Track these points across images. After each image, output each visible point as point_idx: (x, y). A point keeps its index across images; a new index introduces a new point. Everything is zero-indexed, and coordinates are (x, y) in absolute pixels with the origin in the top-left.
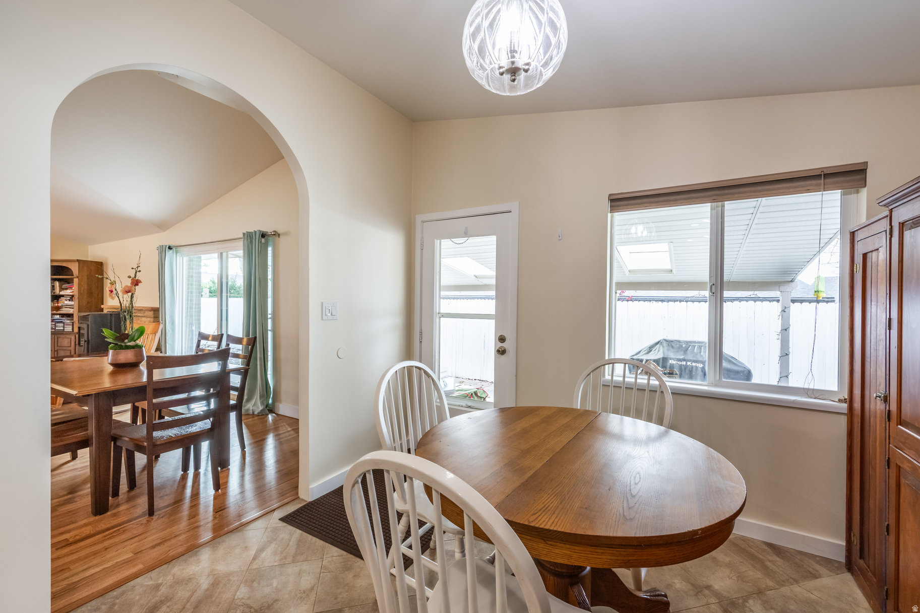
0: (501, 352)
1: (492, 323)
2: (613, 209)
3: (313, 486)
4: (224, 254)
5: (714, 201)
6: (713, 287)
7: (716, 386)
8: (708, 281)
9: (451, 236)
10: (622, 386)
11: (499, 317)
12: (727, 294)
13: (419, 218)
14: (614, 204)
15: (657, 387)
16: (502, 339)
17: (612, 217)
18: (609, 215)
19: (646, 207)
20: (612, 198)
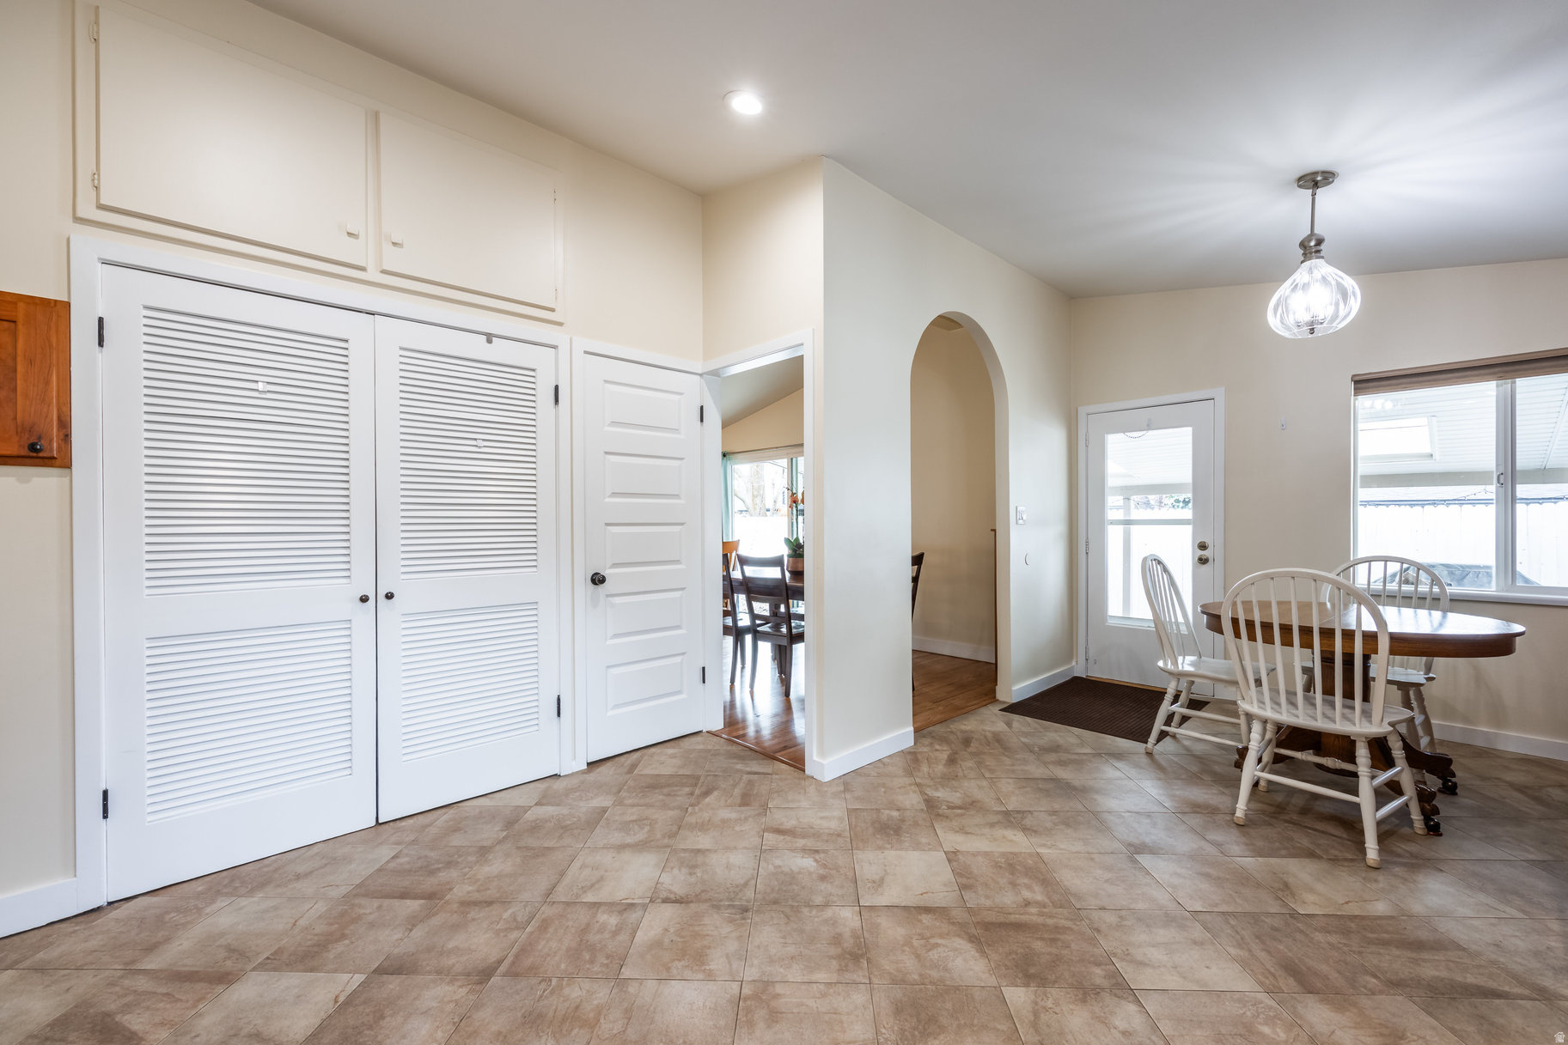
0: (1203, 561)
1: (1189, 529)
2: (1358, 391)
3: (1016, 687)
4: (794, 460)
5: (1500, 378)
6: (1502, 477)
7: (1507, 591)
8: (1495, 469)
9: (1124, 429)
10: (1382, 594)
11: (1196, 523)
12: (1522, 490)
13: (1082, 411)
14: (1359, 386)
15: (1426, 594)
16: (1203, 546)
17: (1355, 400)
18: (1352, 397)
19: (1405, 389)
20: (1357, 378)
